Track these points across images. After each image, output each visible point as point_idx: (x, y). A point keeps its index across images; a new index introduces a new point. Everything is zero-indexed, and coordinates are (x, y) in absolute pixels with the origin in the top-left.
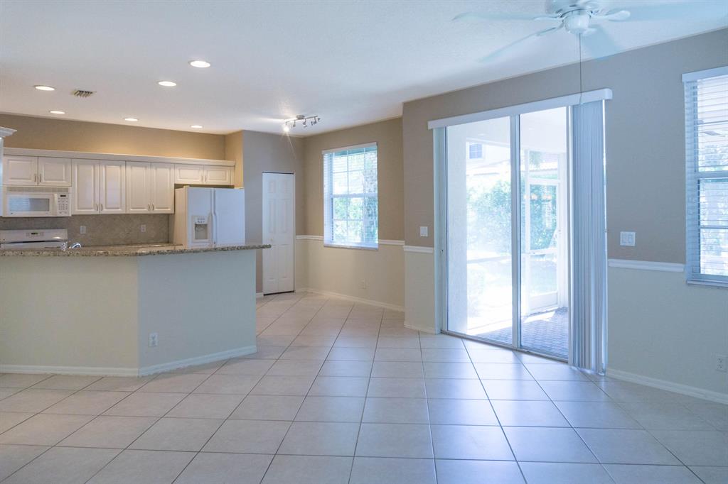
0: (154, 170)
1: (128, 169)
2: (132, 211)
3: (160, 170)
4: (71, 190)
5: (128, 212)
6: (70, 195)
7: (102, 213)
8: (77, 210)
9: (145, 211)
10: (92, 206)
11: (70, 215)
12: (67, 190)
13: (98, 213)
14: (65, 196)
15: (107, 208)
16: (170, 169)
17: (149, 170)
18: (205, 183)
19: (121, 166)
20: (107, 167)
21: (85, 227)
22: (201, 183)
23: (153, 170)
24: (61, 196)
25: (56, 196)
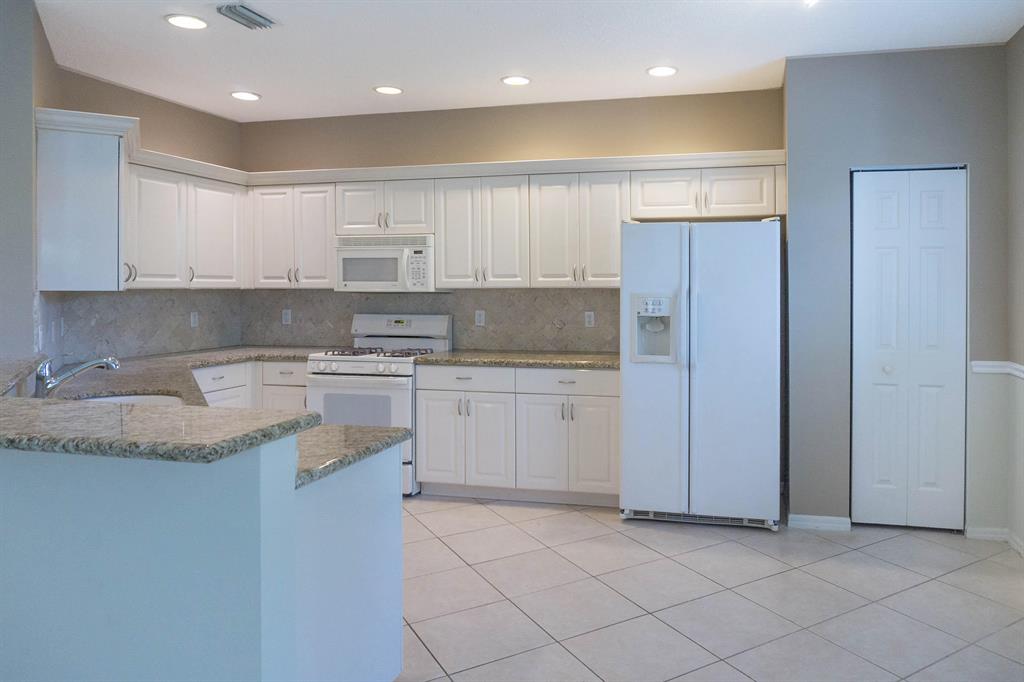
0: (587, 190)
1: (534, 190)
2: (541, 282)
3: (599, 189)
4: (431, 240)
5: (534, 286)
6: (431, 250)
7: (487, 285)
8: (444, 280)
9: (567, 282)
10: (470, 273)
11: (432, 290)
12: (423, 241)
13: (479, 285)
14: (421, 252)
15: (495, 276)
16: (620, 183)
17: (574, 189)
18: (705, 214)
19: (519, 186)
20: (494, 190)
21: (483, 312)
22: (695, 214)
23: (585, 190)
24: (416, 252)
25: (407, 252)
